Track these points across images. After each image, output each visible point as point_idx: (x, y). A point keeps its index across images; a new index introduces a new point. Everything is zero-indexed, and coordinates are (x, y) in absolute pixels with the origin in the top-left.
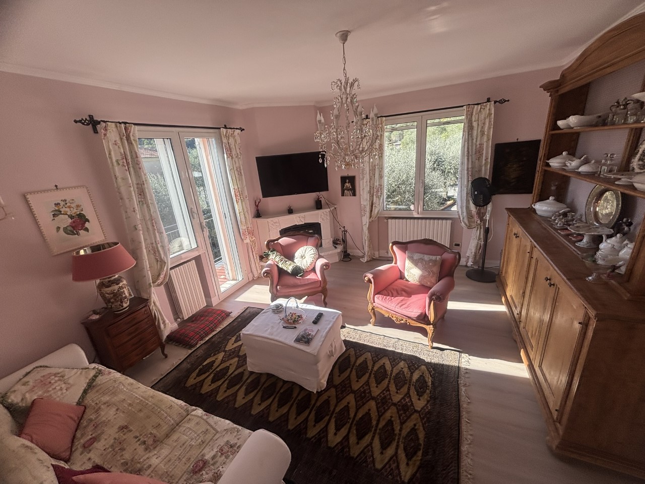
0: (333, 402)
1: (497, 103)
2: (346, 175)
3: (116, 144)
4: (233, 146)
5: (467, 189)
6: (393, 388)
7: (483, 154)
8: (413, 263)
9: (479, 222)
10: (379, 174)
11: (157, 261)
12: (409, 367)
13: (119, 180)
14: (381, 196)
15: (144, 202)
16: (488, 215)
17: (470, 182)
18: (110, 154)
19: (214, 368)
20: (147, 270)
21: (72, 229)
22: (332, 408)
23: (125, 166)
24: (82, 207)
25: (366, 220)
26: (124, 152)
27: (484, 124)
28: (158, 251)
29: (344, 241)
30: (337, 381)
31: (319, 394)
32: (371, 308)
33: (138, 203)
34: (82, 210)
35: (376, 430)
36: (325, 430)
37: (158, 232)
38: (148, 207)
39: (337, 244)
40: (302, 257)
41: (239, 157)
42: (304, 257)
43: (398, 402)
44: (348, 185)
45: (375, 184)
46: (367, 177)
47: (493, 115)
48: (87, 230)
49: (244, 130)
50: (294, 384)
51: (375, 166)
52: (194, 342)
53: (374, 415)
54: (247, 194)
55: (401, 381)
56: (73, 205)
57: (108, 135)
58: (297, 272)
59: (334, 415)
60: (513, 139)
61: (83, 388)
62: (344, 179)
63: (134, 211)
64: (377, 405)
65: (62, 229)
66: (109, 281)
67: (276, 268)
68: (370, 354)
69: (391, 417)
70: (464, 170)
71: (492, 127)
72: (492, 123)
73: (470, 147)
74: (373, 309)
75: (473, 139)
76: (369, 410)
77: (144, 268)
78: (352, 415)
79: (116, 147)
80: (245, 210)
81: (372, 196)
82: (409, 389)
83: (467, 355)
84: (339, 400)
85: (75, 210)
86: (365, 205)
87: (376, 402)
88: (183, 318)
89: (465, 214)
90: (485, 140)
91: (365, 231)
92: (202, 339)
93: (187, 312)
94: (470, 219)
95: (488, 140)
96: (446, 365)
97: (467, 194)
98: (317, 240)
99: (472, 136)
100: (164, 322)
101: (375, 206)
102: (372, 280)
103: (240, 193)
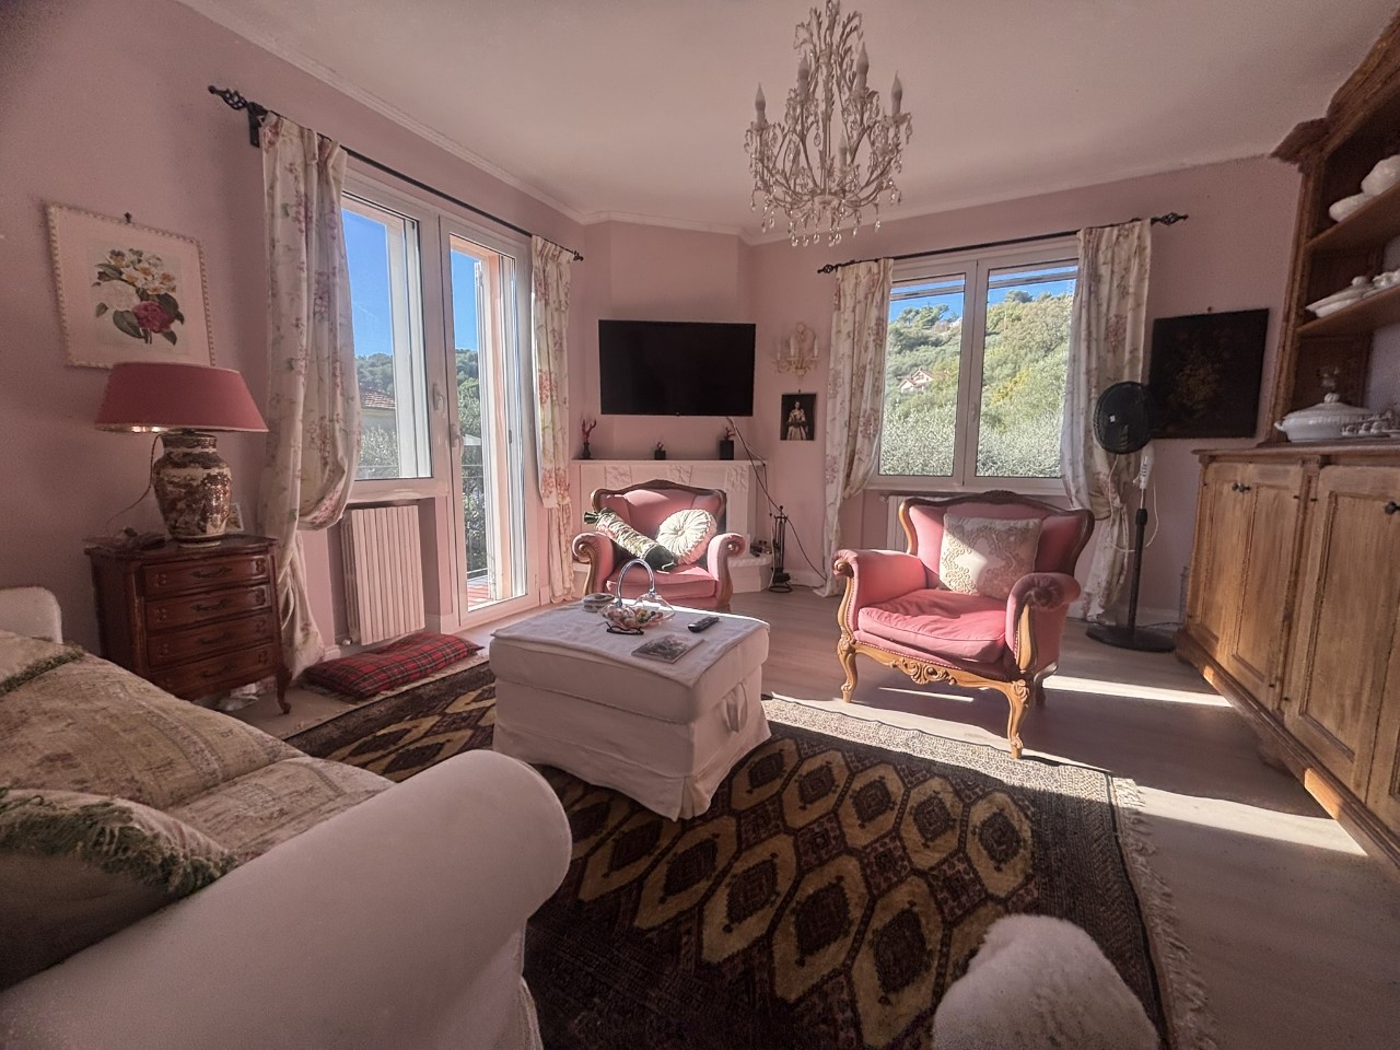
0: (727, 847)
1: (1158, 223)
2: (793, 390)
3: (291, 171)
4: (552, 280)
5: (1087, 419)
6: (911, 834)
7: (1124, 339)
8: (963, 541)
9: (1117, 501)
10: (874, 385)
11: (326, 464)
12: (957, 793)
13: (280, 249)
14: (874, 436)
15: (326, 315)
16: (1143, 479)
17: (1094, 402)
18: (272, 187)
19: (401, 743)
20: (294, 476)
21: (135, 321)
22: (721, 863)
23: (300, 222)
24: (175, 282)
25: (835, 492)
26: (306, 195)
27: (1127, 270)
28: (333, 438)
29: (779, 547)
30: (743, 799)
31: (686, 825)
32: (846, 647)
33: (312, 315)
34: (173, 289)
35: (861, 933)
36: (697, 913)
37: (342, 395)
38: (332, 330)
39: (760, 551)
40: (677, 532)
41: (563, 308)
42: (680, 533)
43: (932, 869)
44: (797, 414)
45: (863, 406)
46: (844, 391)
47: (1148, 251)
48: (172, 338)
49: (582, 259)
50: (614, 795)
51: (864, 367)
52: (368, 686)
53: (855, 890)
54: (567, 395)
55: (933, 820)
56: (153, 270)
57: (278, 145)
58: (658, 558)
59: (727, 880)
60: (1200, 309)
61: (8, 674)
62: (789, 402)
63: (297, 326)
64: (863, 869)
65: (111, 312)
66: (186, 455)
67: (610, 546)
68: (840, 754)
69: (912, 904)
70: (1079, 373)
71: (1147, 276)
72: (1148, 267)
73: (1093, 322)
74: (851, 650)
75: (1099, 305)
76: (840, 879)
77: (287, 468)
78: (783, 886)
79: (291, 177)
80: (558, 427)
81: (853, 437)
82: (962, 842)
83: (1130, 781)
84: (743, 845)
85: (157, 284)
86: (834, 458)
87: (861, 862)
88: (359, 642)
89: (1082, 480)
90: (1129, 306)
91: (830, 517)
92: (391, 688)
93: (374, 629)
94: (1093, 499)
95: (1138, 305)
96: (1071, 799)
97: (1087, 432)
98: (717, 502)
99: (1097, 298)
100: (306, 628)
101: (860, 459)
102: (855, 567)
103: (552, 386)
